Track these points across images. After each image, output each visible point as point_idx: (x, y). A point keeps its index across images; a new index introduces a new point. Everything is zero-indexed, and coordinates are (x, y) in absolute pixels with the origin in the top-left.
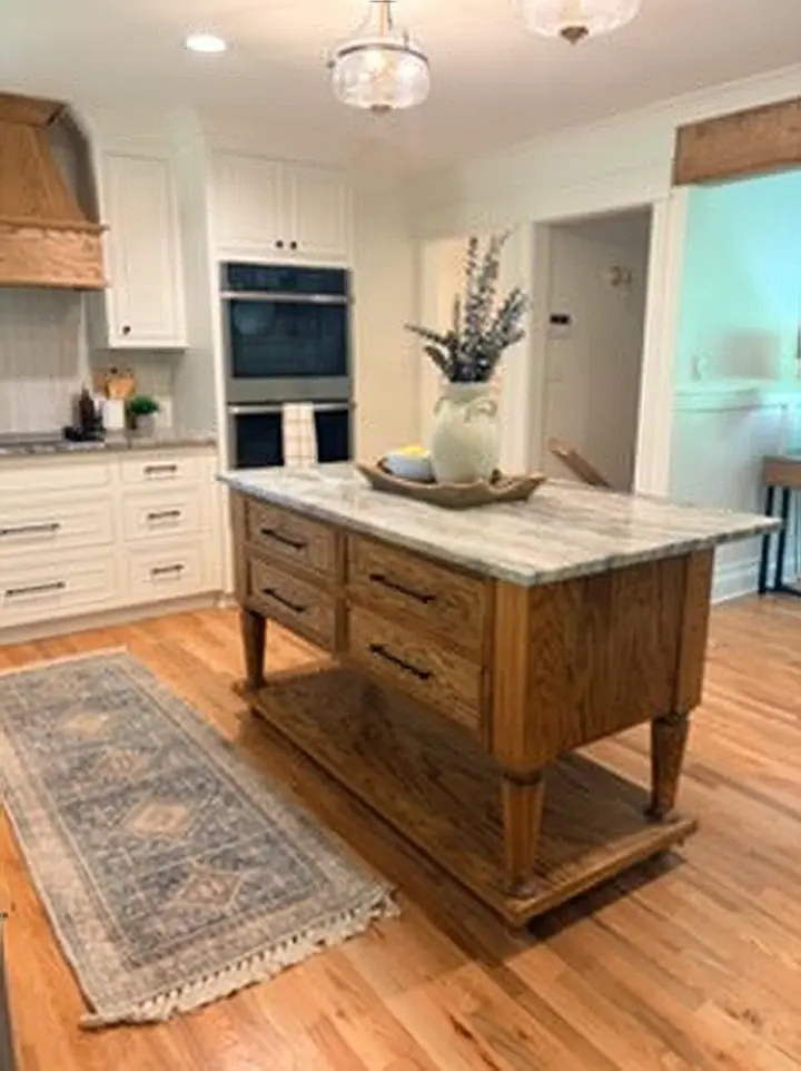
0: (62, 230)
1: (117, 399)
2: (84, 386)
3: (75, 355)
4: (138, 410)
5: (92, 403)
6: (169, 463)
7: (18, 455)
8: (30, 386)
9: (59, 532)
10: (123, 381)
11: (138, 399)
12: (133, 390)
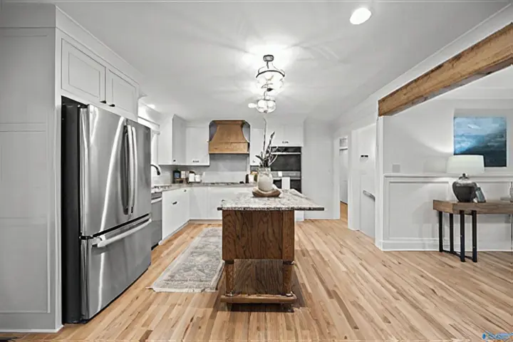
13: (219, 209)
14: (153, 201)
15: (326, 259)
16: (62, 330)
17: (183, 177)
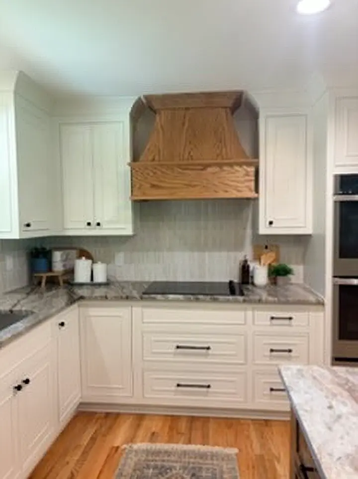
0: (231, 165)
1: (264, 265)
2: (245, 256)
3: (243, 238)
4: (278, 273)
5: (248, 267)
6: (287, 315)
7: (189, 300)
8: (216, 254)
9: (210, 352)
10: (269, 254)
11: (280, 265)
12: (276, 260)
17: (59, 266)
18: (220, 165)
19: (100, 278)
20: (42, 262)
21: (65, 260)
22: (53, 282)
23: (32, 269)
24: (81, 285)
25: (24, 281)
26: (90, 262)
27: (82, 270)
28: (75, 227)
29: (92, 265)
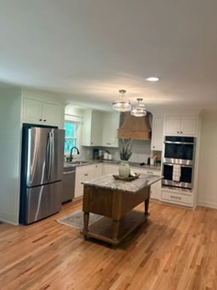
1: (153, 159)
4: (157, 162)
12: (157, 158)
13: (82, 183)
14: (64, 173)
15: (174, 235)
16: (17, 226)
17: (100, 154)
18: (139, 131)
19: (110, 158)
20: (96, 153)
21: (102, 153)
22: (98, 158)
23: (94, 154)
24: (105, 160)
25: (92, 156)
26: (108, 154)
27: (106, 156)
28: (104, 145)
29: (108, 155)
